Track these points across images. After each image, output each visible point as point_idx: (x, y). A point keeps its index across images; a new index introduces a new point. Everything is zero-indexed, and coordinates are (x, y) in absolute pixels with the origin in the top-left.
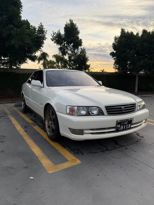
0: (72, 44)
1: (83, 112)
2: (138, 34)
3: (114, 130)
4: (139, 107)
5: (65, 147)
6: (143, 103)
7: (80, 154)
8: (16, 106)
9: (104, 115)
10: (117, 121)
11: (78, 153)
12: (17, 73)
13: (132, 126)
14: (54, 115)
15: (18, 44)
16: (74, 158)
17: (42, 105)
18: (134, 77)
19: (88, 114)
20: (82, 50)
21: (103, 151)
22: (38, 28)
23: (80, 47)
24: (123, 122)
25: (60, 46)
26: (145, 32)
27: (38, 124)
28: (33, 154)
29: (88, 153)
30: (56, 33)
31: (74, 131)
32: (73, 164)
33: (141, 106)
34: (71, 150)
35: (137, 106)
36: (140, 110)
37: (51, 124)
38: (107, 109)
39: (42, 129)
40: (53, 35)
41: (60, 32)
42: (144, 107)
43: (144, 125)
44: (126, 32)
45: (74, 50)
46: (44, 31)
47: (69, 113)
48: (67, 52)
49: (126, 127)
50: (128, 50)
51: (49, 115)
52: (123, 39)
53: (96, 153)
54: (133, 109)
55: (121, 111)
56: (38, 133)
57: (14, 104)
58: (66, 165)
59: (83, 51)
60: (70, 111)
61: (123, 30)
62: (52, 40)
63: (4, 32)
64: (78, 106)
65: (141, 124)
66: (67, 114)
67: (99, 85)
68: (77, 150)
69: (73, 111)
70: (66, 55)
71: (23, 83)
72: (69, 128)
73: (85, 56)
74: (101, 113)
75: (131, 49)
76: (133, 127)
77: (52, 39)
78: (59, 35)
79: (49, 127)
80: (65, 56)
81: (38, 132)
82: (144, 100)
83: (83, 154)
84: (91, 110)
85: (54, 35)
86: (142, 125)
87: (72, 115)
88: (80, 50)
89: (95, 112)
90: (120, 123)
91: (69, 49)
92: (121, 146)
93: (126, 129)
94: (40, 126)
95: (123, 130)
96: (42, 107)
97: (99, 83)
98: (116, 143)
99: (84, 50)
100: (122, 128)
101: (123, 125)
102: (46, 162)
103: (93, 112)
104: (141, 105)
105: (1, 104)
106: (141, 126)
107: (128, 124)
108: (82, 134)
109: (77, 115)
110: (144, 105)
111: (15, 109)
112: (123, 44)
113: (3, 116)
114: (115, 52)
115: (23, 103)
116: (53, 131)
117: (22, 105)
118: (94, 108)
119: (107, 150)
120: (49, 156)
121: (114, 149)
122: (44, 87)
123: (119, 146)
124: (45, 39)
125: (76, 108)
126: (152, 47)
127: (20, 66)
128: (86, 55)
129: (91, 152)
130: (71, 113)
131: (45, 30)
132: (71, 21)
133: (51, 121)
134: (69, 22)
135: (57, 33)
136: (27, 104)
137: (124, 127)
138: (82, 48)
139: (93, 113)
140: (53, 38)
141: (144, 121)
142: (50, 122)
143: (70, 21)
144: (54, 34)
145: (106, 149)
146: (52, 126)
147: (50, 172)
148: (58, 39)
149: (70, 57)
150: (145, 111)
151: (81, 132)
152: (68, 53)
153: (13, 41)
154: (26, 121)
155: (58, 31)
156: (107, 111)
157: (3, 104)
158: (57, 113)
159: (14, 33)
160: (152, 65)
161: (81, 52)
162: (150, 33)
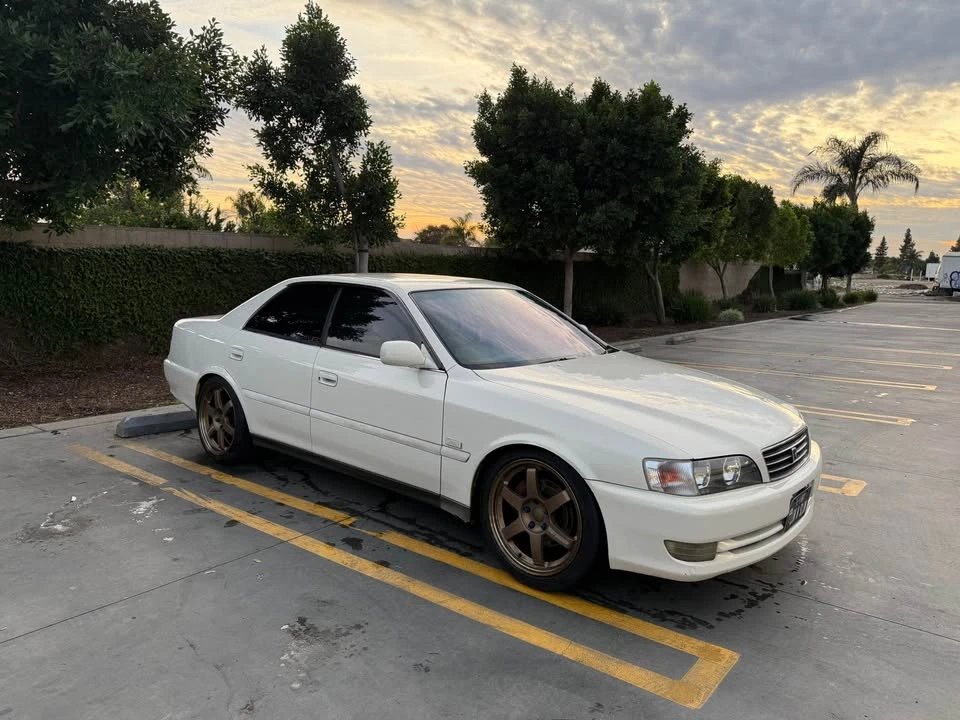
2: (569, 93)
3: (780, 527)
9: (762, 482)
12: (43, 246)
18: (560, 267)
19: (718, 486)
20: (372, 150)
23: (362, 140)
24: (799, 497)
25: (263, 122)
26: (600, 89)
29: (719, 619)
30: (245, 59)
31: (685, 551)
32: (724, 665)
34: (654, 616)
38: (767, 461)
41: (269, 59)
44: (530, 82)
45: (336, 148)
46: (226, 58)
47: (663, 486)
48: (299, 150)
49: (799, 512)
50: (543, 163)
52: (524, 113)
58: (707, 673)
59: (379, 158)
60: (661, 477)
61: (518, 75)
64: (693, 460)
66: (652, 489)
68: (670, 613)
70: (293, 167)
72: (666, 542)
73: (387, 177)
74: (752, 476)
75: (552, 155)
78: (260, 69)
80: (289, 171)
83: (707, 625)
84: (726, 466)
87: (667, 490)
88: (362, 151)
90: (794, 502)
91: (311, 141)
93: (797, 520)
95: (795, 522)
96: (464, 455)
99: (384, 151)
100: (795, 515)
101: (798, 506)
102: (634, 675)
107: (804, 500)
108: (711, 557)
109: (697, 492)
112: (521, 134)
114: (485, 159)
121: (775, 591)
122: (443, 370)
125: (688, 466)
126: (636, 156)
128: (392, 174)
129: (723, 615)
132: (315, 13)
133: (532, 511)
134: (303, 15)
135: (251, 59)
136: (255, 428)
138: (376, 142)
143: (309, 10)
146: (545, 535)
147: (692, 706)
148: (256, 90)
149: (313, 179)
151: (708, 551)
152: (305, 160)
154: (309, 515)
155: (256, 52)
156: (769, 468)
158: (596, 487)
159: (121, 73)
160: (631, 225)
161: (368, 161)
162: (617, 96)
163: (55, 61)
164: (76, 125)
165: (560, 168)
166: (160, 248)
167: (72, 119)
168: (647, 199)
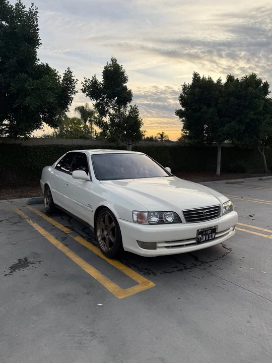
0: (116, 98)
1: (155, 219)
2: (219, 81)
3: (194, 241)
4: (224, 209)
5: (129, 267)
6: (230, 203)
7: (152, 275)
8: (31, 203)
9: (182, 223)
10: (198, 230)
11: (149, 274)
12: (25, 145)
13: (216, 236)
14: (113, 223)
15: (34, 104)
16: (145, 279)
17: (91, 207)
19: (162, 222)
20: (132, 108)
21: (181, 270)
22: (64, 75)
23: (128, 105)
24: (206, 231)
25: (96, 101)
26: (230, 78)
27: (79, 234)
28: (89, 277)
29: (162, 273)
30: (89, 80)
31: (144, 245)
32: (146, 287)
33: (227, 208)
34: (139, 269)
35: (222, 208)
36: (226, 213)
37: (107, 235)
38: (185, 215)
39: (87, 241)
40: (84, 83)
41: (97, 79)
42: (231, 209)
43: (231, 233)
44: (201, 78)
45: (120, 108)
46: (74, 80)
47: (137, 221)
48: (108, 110)
49: (209, 237)
50: (205, 108)
51: (104, 221)
52: (197, 90)
53: (171, 272)
54: (217, 213)
55: (202, 216)
56: (86, 248)
57: (26, 200)
58: (137, 289)
59: (134, 111)
60: (138, 218)
61: (196, 77)
62: (84, 91)
63: (12, 84)
64: (149, 212)
65: (228, 233)
66: (134, 222)
67: (168, 175)
68: (146, 269)
69: (141, 218)
70: (105, 116)
71: (44, 166)
72: (137, 241)
73: (137, 118)
74: (177, 220)
75: (209, 106)
76: (217, 238)
77: (82, 90)
78: (94, 83)
79: (104, 239)
80: (104, 118)
81: (83, 246)
82: (231, 200)
83: (155, 274)
84: (165, 215)
85: (86, 84)
86: (230, 233)
87: (141, 223)
88: (129, 109)
89: (170, 219)
90: (201, 232)
91: (111, 106)
92: (203, 263)
93: (208, 240)
94: (83, 237)
95: (206, 241)
96: (92, 210)
97: (166, 171)
98: (196, 259)
99: (136, 108)
100: (204, 238)
101: (206, 235)
102: (110, 286)
103: (167, 219)
104: (228, 206)
105: (3, 199)
106: (228, 235)
107: (211, 233)
108: (155, 248)
109: (148, 223)
110: (231, 206)
111: (31, 208)
112: (196, 98)
113: (19, 222)
114: (183, 109)
115: (45, 200)
116: (111, 244)
117: (44, 201)
118: (168, 213)
119: (186, 268)
120: (112, 279)
121: (195, 267)
122: (91, 181)
123: (200, 263)
124: (74, 93)
125: (146, 214)
126: (242, 103)
127: (30, 134)
128: (139, 116)
129: (165, 272)
130: (139, 220)
131: (75, 78)
132: (114, 61)
133: (107, 229)
134: (110, 62)
135: (91, 79)
136: (55, 202)
137: (207, 237)
138: (133, 105)
139: (167, 221)
140: (85, 88)
141: (232, 228)
142: (105, 233)
143: (112, 60)
144: (86, 81)
145: (184, 267)
146: (109, 238)
147: (120, 297)
148: (93, 90)
149: (111, 119)
150: (233, 214)
151: (153, 246)
152: (109, 113)
153: (28, 100)
154: (59, 229)
155: (93, 77)
156: (186, 218)
157: (6, 200)
158: (119, 220)
159: (29, 88)
160: (242, 131)
161: (130, 112)
162: (238, 80)
163: (11, 86)
164: (18, 106)
165: (211, 110)
166: (62, 145)
167: (17, 103)
168: (248, 120)
